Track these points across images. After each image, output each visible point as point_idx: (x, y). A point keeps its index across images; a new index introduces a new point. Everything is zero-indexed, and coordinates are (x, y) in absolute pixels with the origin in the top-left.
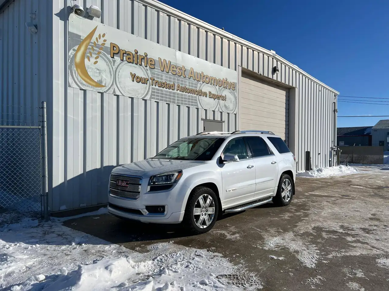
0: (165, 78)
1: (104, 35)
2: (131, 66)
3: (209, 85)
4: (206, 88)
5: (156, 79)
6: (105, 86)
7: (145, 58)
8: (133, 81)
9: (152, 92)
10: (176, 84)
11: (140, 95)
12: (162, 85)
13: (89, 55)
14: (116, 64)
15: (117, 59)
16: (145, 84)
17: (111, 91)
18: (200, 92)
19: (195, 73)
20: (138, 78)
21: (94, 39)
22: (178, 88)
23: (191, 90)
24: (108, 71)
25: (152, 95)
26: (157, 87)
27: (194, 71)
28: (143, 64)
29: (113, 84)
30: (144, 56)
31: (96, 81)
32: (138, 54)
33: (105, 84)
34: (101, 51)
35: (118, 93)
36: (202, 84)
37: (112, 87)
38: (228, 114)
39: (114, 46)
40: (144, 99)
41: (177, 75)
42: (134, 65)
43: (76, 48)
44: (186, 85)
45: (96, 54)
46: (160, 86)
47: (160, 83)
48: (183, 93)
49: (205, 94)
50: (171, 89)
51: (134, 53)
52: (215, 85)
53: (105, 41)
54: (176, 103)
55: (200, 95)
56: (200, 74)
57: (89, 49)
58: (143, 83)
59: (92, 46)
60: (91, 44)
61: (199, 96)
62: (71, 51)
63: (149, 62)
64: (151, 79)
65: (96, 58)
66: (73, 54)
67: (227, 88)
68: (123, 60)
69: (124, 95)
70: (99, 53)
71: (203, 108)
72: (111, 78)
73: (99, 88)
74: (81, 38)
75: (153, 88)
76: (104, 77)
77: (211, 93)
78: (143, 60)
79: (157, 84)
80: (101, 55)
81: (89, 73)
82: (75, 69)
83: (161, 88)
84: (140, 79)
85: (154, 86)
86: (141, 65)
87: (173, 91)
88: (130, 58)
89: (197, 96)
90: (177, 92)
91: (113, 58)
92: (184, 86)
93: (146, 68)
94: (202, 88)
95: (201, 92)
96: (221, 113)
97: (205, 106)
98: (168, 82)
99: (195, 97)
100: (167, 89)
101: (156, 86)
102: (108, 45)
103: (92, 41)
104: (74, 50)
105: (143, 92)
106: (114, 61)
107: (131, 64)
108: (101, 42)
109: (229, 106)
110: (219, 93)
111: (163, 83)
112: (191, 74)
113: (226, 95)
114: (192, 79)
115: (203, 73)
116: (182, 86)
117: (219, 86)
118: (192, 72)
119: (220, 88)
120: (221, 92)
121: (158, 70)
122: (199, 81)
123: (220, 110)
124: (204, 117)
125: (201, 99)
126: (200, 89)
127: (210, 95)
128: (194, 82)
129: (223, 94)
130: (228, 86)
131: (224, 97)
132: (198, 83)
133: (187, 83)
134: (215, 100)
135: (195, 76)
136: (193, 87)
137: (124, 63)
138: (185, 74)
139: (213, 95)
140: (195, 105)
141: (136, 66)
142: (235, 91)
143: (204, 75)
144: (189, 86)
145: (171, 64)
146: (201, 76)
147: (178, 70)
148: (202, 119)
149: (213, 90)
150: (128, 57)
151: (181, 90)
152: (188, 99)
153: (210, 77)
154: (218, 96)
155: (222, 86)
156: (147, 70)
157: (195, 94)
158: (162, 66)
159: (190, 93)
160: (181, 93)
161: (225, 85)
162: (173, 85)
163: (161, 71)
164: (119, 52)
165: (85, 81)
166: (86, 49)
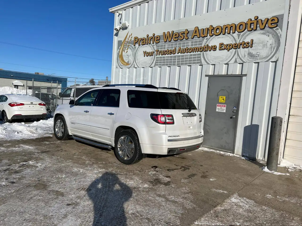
0: (167, 46)
1: (132, 34)
2: (144, 47)
3: (221, 36)
4: (215, 41)
5: (160, 50)
6: (130, 64)
8: (144, 56)
9: (156, 60)
10: (177, 49)
11: (148, 65)
12: (164, 53)
13: (124, 49)
14: (136, 49)
15: (137, 45)
16: (152, 56)
17: (133, 65)
18: (205, 48)
19: (199, 30)
20: (147, 53)
22: (179, 51)
24: (132, 54)
25: (156, 62)
26: (160, 56)
27: (199, 29)
28: (151, 42)
29: (134, 62)
31: (126, 62)
32: (149, 37)
33: (130, 63)
34: (130, 44)
35: (136, 66)
36: (210, 38)
38: (258, 63)
39: (136, 38)
40: (151, 67)
41: (179, 40)
42: (146, 45)
44: (188, 46)
45: (127, 47)
47: (163, 52)
48: (184, 54)
49: (214, 48)
50: (172, 54)
51: (146, 37)
52: (231, 33)
53: (132, 37)
54: (176, 64)
56: (208, 29)
57: (125, 45)
58: (150, 56)
59: (126, 44)
61: (205, 52)
63: (156, 39)
64: (156, 51)
65: (127, 49)
67: (255, 30)
69: (139, 67)
70: (129, 46)
71: (208, 64)
72: (133, 58)
73: (128, 66)
74: (122, 41)
75: (157, 58)
76: (130, 59)
77: (223, 44)
79: (160, 53)
80: (129, 47)
81: (124, 59)
83: (164, 56)
84: (149, 54)
87: (174, 55)
89: (202, 53)
90: (177, 55)
91: (135, 46)
94: (209, 43)
95: (207, 47)
96: (242, 64)
97: (211, 62)
98: (170, 49)
99: (200, 54)
100: (169, 54)
101: (159, 55)
103: (126, 41)
104: (119, 49)
105: (150, 62)
106: (135, 48)
107: (144, 46)
108: (130, 39)
109: (258, 54)
110: (238, 40)
111: (165, 51)
112: (195, 33)
113: (252, 41)
114: (196, 38)
115: (212, 27)
116: (184, 48)
117: (239, 32)
118: (196, 31)
119: (242, 33)
120: (242, 39)
121: (162, 43)
122: (205, 36)
123: (239, 61)
124: (211, 73)
125: (207, 54)
126: (207, 44)
127: (221, 47)
128: (198, 40)
129: (248, 40)
130: (258, 25)
131: (248, 43)
132: (203, 40)
133: (190, 44)
134: (230, 50)
135: (200, 34)
136: (197, 45)
137: (140, 46)
138: (188, 36)
139: (227, 45)
140: (197, 63)
141: (147, 45)
142: (277, 27)
143: (214, 28)
144: (192, 45)
145: (174, 32)
146: (209, 30)
147: (181, 35)
148: (206, 76)
149: (227, 40)
150: (143, 41)
151: (182, 52)
152: (190, 58)
153: (222, 27)
154: (235, 45)
155: (246, 30)
156: (154, 45)
157: (199, 52)
158: (165, 38)
159: (193, 51)
160: (182, 54)
161: (252, 27)
162: (175, 50)
163: (165, 42)
164: (137, 42)
165: (122, 64)
166: (124, 46)
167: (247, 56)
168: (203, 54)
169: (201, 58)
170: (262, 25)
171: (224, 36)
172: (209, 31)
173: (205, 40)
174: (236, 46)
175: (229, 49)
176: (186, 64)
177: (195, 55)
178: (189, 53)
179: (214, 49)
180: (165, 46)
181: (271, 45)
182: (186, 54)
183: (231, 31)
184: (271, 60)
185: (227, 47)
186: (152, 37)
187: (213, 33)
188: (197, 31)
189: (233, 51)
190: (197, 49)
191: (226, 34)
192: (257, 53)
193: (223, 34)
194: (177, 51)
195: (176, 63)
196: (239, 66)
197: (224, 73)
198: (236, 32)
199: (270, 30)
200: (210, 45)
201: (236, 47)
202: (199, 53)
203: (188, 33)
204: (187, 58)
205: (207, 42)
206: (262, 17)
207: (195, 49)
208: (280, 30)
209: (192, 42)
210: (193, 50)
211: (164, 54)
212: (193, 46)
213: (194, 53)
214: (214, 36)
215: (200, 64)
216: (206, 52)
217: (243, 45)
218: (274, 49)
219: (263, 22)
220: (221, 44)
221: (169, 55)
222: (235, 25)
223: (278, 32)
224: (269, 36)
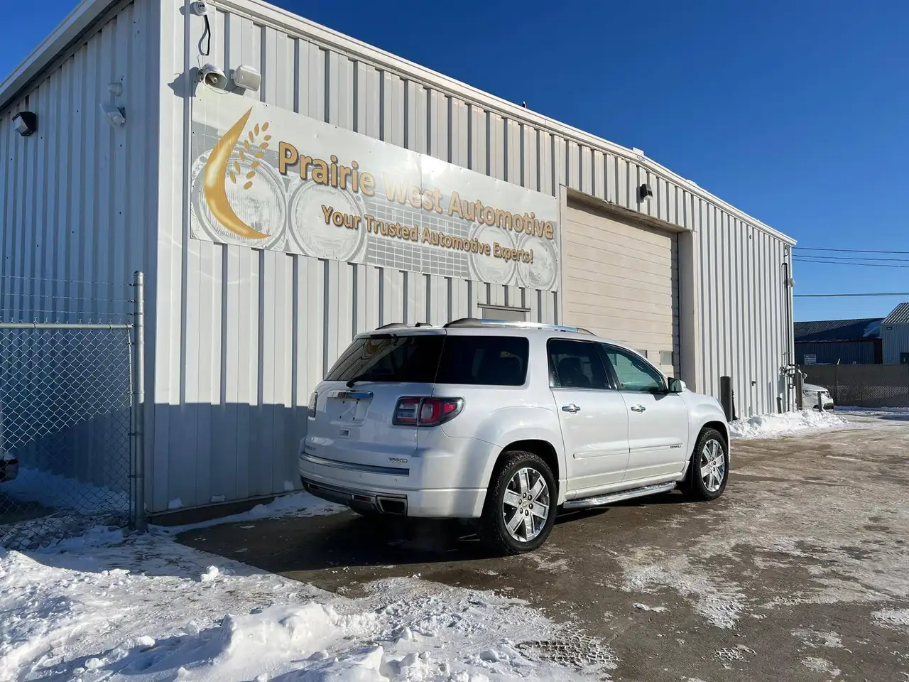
0: (396, 215)
1: (266, 127)
2: (323, 191)
3: (494, 228)
4: (488, 236)
5: (377, 218)
6: (268, 235)
7: (354, 173)
8: (328, 223)
9: (369, 246)
10: (421, 229)
11: (343, 254)
12: (391, 231)
13: (233, 169)
14: (292, 188)
15: (294, 176)
16: (354, 230)
17: (281, 244)
18: (474, 245)
19: (462, 203)
20: (337, 216)
21: (244, 135)
22: (426, 238)
23: (455, 241)
24: (274, 202)
25: (368, 252)
26: (379, 235)
27: (461, 198)
28: (349, 186)
29: (283, 231)
30: (352, 168)
31: (249, 224)
32: (338, 165)
33: (268, 231)
34: (260, 159)
35: (295, 250)
36: (479, 226)
37: (282, 237)
38: (539, 291)
39: (286, 149)
40: (352, 262)
41: (423, 209)
42: (330, 188)
43: (207, 155)
44: (443, 229)
45: (248, 167)
46: (386, 232)
47: (386, 227)
48: (436, 247)
49: (485, 250)
50: (410, 240)
51: (329, 163)
52: (507, 229)
53: (268, 138)
54: (421, 269)
55: (473, 252)
56: (475, 205)
57: (235, 156)
58: (348, 228)
59: (242, 151)
60: (238, 146)
61: (473, 254)
62: (198, 161)
63: (363, 183)
64: (366, 218)
65: (250, 175)
66: (201, 167)
67: (534, 235)
68: (305, 179)
69: (309, 253)
71: (481, 281)
72: (280, 218)
73: (256, 240)
74: (219, 133)
75: (370, 239)
76: (266, 215)
77: (498, 246)
78: (349, 178)
79: (379, 228)
80: (259, 168)
81: (234, 209)
82: (204, 200)
83: (389, 238)
84: (343, 219)
85: (373, 234)
86: (345, 189)
87: (415, 243)
88: (321, 174)
89: (469, 254)
90: (423, 245)
91: (285, 174)
92: (438, 232)
93: (355, 195)
94: (479, 236)
95: (476, 243)
96: (523, 289)
97: (485, 276)
98: (403, 225)
99: (465, 257)
100: (402, 239)
101: (376, 233)
102: (274, 146)
103: (241, 139)
104: (203, 159)
105: (348, 246)
106: (287, 182)
107: (322, 187)
108: (259, 139)
109: (539, 276)
110: (517, 245)
111: (392, 227)
112: (454, 205)
113: (532, 251)
114: (456, 217)
116: (435, 231)
117: (516, 231)
118: (455, 200)
119: (520, 235)
120: (520, 245)
121: (381, 199)
122: (471, 219)
123: (520, 283)
124: (485, 301)
125: (476, 260)
126: (475, 237)
127: (496, 251)
128: (461, 222)
129: (527, 248)
130: (536, 229)
131: (528, 255)
132: (469, 226)
133: (446, 226)
134: (508, 261)
135: (463, 211)
136: (458, 232)
137: (307, 184)
138: (440, 206)
139: (504, 249)
140: (463, 274)
141: (333, 190)
142: (553, 240)
144: (451, 231)
146: (477, 208)
148: (479, 305)
150: (319, 171)
151: (431, 241)
152: (448, 260)
153: (495, 212)
156: (360, 199)
157: (463, 250)
158: (390, 189)
159: (453, 246)
160: (432, 246)
161: (530, 229)
162: (415, 231)
163: (389, 200)
164: (297, 162)
165: (225, 225)
166: (228, 156)
167: (528, 276)
168: (471, 256)
170: (539, 229)
171: (499, 230)
172: (476, 210)
173: (471, 228)
174: (515, 256)
175: (507, 258)
177: (458, 255)
178: (446, 249)
180: (391, 211)
181: (550, 265)
182: (439, 247)
185: (504, 253)
186: (352, 171)
187: (483, 217)
188: (457, 202)
189: (511, 262)
190: (459, 242)
192: (538, 274)
193: (498, 227)
194: (421, 236)
195: (422, 266)
198: (513, 229)
199: (547, 241)
200: (480, 241)
201: (515, 258)
202: (464, 252)
203: (442, 199)
204: (444, 259)
205: (475, 233)
206: (539, 217)
207: (457, 243)
209: (450, 225)
210: (454, 244)
211: (389, 233)
212: (453, 235)
213: (456, 250)
214: (485, 224)
215: (466, 278)
216: (475, 254)
217: (522, 255)
218: (553, 272)
220: (496, 246)
221: (403, 241)
222: (511, 215)
223: (554, 248)
224: (546, 250)
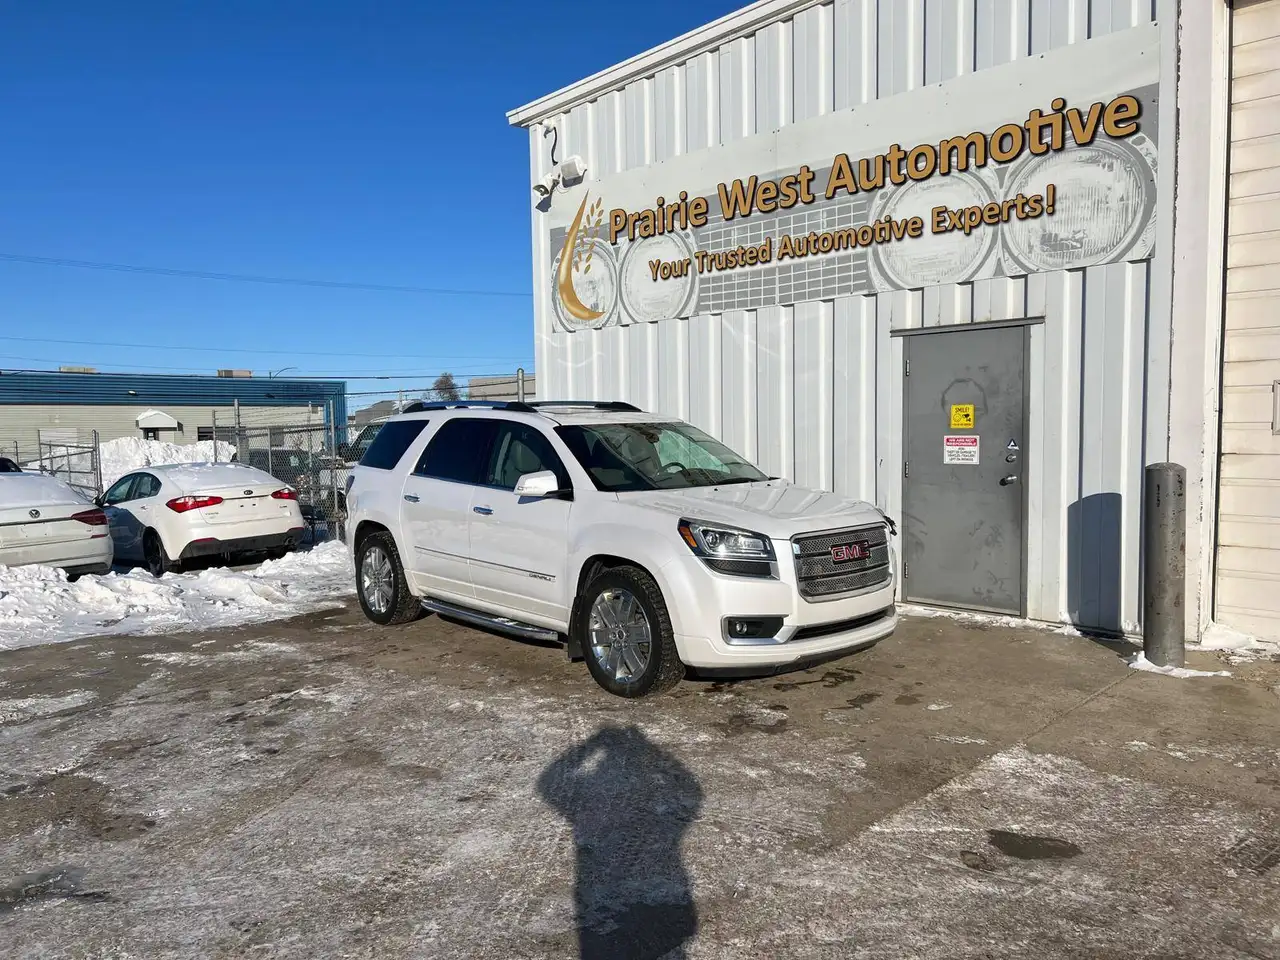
0: (737, 236)
1: (600, 202)
2: (650, 244)
3: (937, 179)
4: (915, 202)
5: (710, 252)
6: (603, 312)
7: (684, 206)
8: (655, 280)
9: (702, 290)
10: (777, 240)
11: (671, 310)
12: (729, 261)
13: (577, 258)
14: (621, 256)
15: (623, 241)
16: (683, 277)
17: (615, 318)
18: (881, 229)
19: (853, 167)
20: (665, 267)
22: (785, 251)
23: (841, 237)
24: (607, 276)
25: (700, 299)
26: (715, 272)
27: (851, 160)
28: (677, 225)
29: (616, 303)
30: (680, 202)
31: (588, 307)
32: (665, 207)
33: (603, 309)
34: (596, 239)
35: (625, 320)
36: (894, 193)
37: (614, 310)
38: (1083, 272)
39: (616, 215)
40: (682, 316)
41: (780, 210)
42: (658, 238)
43: (559, 255)
44: (817, 226)
45: (586, 251)
46: (724, 265)
47: (723, 259)
48: (803, 259)
49: (914, 228)
50: (759, 264)
51: (655, 208)
52: (972, 167)
53: (601, 213)
54: (777, 300)
55: (881, 243)
56: (884, 158)
57: (578, 245)
58: (675, 277)
59: (581, 238)
61: (880, 247)
62: (554, 264)
63: (692, 212)
64: (697, 257)
65: (587, 259)
66: (555, 268)
67: (1059, 150)
68: (634, 239)
69: (638, 320)
70: (593, 244)
71: (898, 288)
72: (612, 290)
73: (594, 321)
74: (566, 231)
75: (702, 281)
76: (601, 294)
77: (946, 211)
78: (676, 215)
79: (714, 264)
81: (579, 297)
83: (728, 272)
84: (671, 268)
85: (706, 274)
86: (672, 230)
87: (767, 266)
88: (648, 226)
89: (870, 249)
90: (780, 264)
91: (616, 243)
92: (807, 234)
93: (682, 233)
94: (894, 210)
95: (887, 225)
96: (1023, 278)
97: (909, 278)
98: (747, 246)
99: (864, 256)
100: (747, 266)
101: (710, 271)
102: (606, 219)
103: (581, 228)
104: (557, 261)
105: (677, 300)
106: (617, 251)
107: (651, 240)
108: (595, 218)
109: (1078, 236)
110: (1002, 192)
111: (732, 255)
112: (838, 178)
114: (842, 196)
115: (899, 149)
116: (800, 235)
117: (1000, 163)
118: (840, 169)
119: (1012, 166)
120: (1014, 186)
121: (716, 222)
122: (875, 187)
123: (1011, 268)
124: (910, 322)
125: (888, 256)
126: (886, 214)
127: (939, 223)
128: (853, 202)
129: (1035, 188)
130: (1069, 133)
131: (1038, 201)
132: (871, 200)
133: (820, 219)
134: (974, 231)
135: (857, 179)
136: (847, 220)
137: (636, 244)
138: (811, 191)
139: (962, 213)
140: (858, 288)
141: (662, 237)
142: (1140, 134)
143: (905, 153)
144: (830, 224)
145: (759, 182)
146: (889, 162)
147: (784, 189)
148: (894, 333)
149: (958, 193)
150: (646, 224)
151: (794, 253)
152: (826, 272)
153: (937, 148)
154: (991, 209)
155: (1027, 152)
156: (687, 236)
157: (858, 246)
158: (728, 204)
159: (836, 247)
160: (797, 260)
161: (1047, 140)
162: (767, 249)
163: (727, 220)
164: (624, 227)
165: (575, 315)
167: (1037, 249)
168: (876, 254)
169: (868, 271)
170: (1084, 127)
171: (947, 179)
172: (888, 166)
173: (878, 202)
174: (996, 216)
175: (971, 228)
176: (813, 295)
177: (847, 258)
178: (821, 256)
179: (913, 230)
180: (728, 233)
181: (1122, 199)
182: (810, 257)
183: (972, 161)
184: (1130, 256)
185: (960, 219)
186: (679, 206)
187: (904, 171)
188: (845, 169)
189: (985, 231)
190: (849, 236)
191: (954, 172)
192: (1075, 233)
193: (944, 175)
194: (776, 251)
195: (777, 295)
196: (1013, 289)
197: (959, 316)
198: (990, 161)
199: (1115, 145)
200: (898, 218)
201: (996, 219)
202: (859, 249)
203: (813, 179)
204: (817, 274)
205: (884, 207)
206: (1081, 100)
207: (845, 238)
208: (1149, 143)
209: (831, 213)
210: (837, 242)
211: (727, 265)
212: (837, 228)
213: (842, 252)
214: (910, 182)
215: (866, 292)
216: (885, 245)
217: (1019, 207)
218: (1135, 213)
219: (1085, 118)
220: (940, 213)
221: (748, 268)
222: (984, 136)
223: (1143, 153)
224: (1111, 167)
